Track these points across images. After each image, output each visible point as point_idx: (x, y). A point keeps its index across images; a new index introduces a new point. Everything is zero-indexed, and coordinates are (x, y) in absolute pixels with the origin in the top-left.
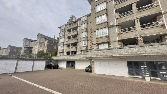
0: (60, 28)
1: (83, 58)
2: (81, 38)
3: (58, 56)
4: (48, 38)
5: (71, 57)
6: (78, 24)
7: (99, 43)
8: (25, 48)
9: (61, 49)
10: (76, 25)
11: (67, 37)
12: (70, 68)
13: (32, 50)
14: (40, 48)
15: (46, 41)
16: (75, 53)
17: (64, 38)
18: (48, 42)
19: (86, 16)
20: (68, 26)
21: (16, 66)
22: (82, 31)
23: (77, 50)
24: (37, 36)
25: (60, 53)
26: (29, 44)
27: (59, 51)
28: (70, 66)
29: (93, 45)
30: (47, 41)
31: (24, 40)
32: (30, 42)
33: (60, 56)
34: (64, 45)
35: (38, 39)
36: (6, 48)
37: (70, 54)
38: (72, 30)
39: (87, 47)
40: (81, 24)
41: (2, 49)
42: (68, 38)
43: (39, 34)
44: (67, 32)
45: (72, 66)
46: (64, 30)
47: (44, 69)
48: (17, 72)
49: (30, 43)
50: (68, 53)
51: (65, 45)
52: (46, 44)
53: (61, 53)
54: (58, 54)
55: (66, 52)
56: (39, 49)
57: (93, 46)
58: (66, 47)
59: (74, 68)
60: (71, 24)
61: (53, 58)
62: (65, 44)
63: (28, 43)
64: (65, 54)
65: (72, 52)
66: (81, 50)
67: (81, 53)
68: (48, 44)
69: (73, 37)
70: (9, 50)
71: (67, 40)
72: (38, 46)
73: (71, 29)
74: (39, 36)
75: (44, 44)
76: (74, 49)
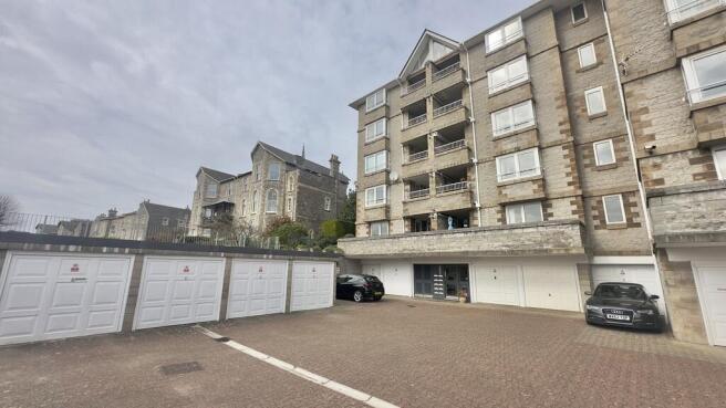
0: (359, 105)
1: (541, 243)
2: (497, 140)
3: (362, 240)
4: (295, 162)
5: (454, 240)
6: (464, 72)
7: (714, 137)
8: (205, 208)
9: (375, 204)
10: (456, 78)
11: (405, 145)
12: (437, 298)
13: (234, 214)
14: (270, 205)
15: (291, 174)
16: (461, 219)
17: (388, 149)
18: (301, 179)
19: (520, 19)
20: (404, 90)
21: (225, 279)
22: (498, 101)
23: (478, 205)
24: (252, 155)
25: (370, 223)
26: (219, 192)
27: (361, 217)
28: (439, 287)
29: (658, 160)
30: (294, 174)
31: (197, 176)
32: (222, 183)
33: (373, 238)
34: (389, 183)
35: (256, 167)
36: (134, 214)
37: (434, 224)
38: (430, 106)
39: (543, 182)
40: (489, 65)
41: (121, 218)
42: (407, 150)
43: (258, 145)
44: (402, 121)
45: (450, 291)
46: (383, 112)
47: (330, 303)
48: (232, 320)
49: (223, 187)
50: (419, 224)
51: (397, 182)
52: (292, 185)
53: (373, 226)
54: (362, 231)
55: (405, 218)
56: (263, 210)
57: (656, 166)
58: (401, 193)
59: (468, 300)
60: (423, 75)
61: (340, 245)
62: (394, 177)
63: (213, 188)
64: (400, 227)
65: (444, 215)
66: (504, 205)
67: (503, 220)
68: (299, 188)
69: (438, 141)
70: (145, 220)
71: (403, 157)
72: (258, 198)
73: (425, 100)
74: (261, 151)
75: (281, 186)
76: (455, 202)
